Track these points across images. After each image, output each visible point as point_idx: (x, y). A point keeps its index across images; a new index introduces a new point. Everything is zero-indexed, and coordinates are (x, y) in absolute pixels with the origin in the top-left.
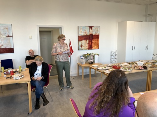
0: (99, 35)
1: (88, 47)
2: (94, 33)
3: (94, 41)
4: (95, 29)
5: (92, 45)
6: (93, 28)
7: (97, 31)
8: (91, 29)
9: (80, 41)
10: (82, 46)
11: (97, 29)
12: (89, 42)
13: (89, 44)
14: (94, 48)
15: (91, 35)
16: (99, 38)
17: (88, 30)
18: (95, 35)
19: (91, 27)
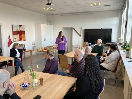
0: (25, 31)
1: (19, 40)
2: (22, 30)
3: (22, 35)
4: (23, 27)
5: (21, 38)
6: (22, 26)
7: (24, 28)
8: (20, 27)
9: (14, 35)
10: (15, 39)
11: (24, 27)
12: (20, 36)
13: (19, 37)
14: (23, 40)
15: (21, 31)
16: (25, 33)
17: (19, 28)
18: (23, 31)
19: (20, 26)
